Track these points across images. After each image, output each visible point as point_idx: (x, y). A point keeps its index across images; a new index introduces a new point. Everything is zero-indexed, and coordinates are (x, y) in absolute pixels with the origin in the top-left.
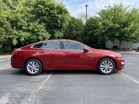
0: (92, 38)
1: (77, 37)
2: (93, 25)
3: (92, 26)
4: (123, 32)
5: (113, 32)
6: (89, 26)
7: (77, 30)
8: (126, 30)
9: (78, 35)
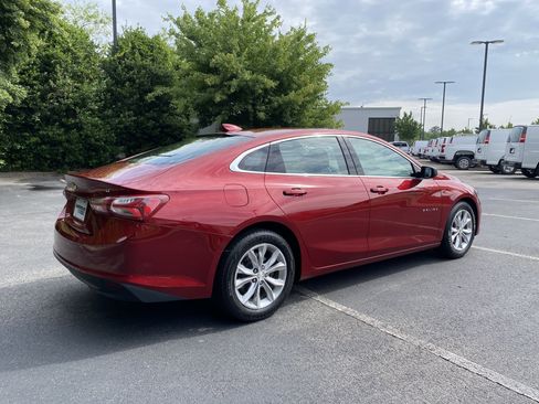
0: (149, 119)
1: (78, 110)
2: (148, 62)
3: (144, 67)
4: (280, 106)
5: (247, 103)
6: (129, 68)
7: (77, 77)
8: (290, 103)
9: (83, 100)
